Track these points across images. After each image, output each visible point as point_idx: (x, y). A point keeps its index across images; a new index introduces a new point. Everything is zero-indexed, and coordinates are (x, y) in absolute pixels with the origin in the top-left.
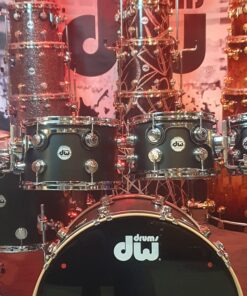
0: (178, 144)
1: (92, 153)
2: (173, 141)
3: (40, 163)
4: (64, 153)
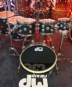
0: (48, 28)
1: (31, 29)
2: (47, 28)
3: (20, 31)
4: (25, 29)
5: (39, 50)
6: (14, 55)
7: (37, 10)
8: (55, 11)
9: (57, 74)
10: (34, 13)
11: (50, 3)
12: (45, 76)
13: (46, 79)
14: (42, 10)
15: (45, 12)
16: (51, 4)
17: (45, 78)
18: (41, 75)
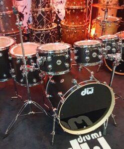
4: (59, 62)
5: (88, 93)
6: (32, 112)
7: (39, 28)
8: (67, 27)
9: (115, 125)
10: (34, 34)
11: (55, 15)
12: (99, 134)
13: (103, 138)
14: (48, 27)
15: (52, 30)
16: (57, 17)
17: (100, 137)
18: (92, 135)
